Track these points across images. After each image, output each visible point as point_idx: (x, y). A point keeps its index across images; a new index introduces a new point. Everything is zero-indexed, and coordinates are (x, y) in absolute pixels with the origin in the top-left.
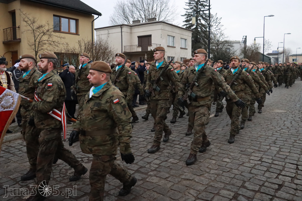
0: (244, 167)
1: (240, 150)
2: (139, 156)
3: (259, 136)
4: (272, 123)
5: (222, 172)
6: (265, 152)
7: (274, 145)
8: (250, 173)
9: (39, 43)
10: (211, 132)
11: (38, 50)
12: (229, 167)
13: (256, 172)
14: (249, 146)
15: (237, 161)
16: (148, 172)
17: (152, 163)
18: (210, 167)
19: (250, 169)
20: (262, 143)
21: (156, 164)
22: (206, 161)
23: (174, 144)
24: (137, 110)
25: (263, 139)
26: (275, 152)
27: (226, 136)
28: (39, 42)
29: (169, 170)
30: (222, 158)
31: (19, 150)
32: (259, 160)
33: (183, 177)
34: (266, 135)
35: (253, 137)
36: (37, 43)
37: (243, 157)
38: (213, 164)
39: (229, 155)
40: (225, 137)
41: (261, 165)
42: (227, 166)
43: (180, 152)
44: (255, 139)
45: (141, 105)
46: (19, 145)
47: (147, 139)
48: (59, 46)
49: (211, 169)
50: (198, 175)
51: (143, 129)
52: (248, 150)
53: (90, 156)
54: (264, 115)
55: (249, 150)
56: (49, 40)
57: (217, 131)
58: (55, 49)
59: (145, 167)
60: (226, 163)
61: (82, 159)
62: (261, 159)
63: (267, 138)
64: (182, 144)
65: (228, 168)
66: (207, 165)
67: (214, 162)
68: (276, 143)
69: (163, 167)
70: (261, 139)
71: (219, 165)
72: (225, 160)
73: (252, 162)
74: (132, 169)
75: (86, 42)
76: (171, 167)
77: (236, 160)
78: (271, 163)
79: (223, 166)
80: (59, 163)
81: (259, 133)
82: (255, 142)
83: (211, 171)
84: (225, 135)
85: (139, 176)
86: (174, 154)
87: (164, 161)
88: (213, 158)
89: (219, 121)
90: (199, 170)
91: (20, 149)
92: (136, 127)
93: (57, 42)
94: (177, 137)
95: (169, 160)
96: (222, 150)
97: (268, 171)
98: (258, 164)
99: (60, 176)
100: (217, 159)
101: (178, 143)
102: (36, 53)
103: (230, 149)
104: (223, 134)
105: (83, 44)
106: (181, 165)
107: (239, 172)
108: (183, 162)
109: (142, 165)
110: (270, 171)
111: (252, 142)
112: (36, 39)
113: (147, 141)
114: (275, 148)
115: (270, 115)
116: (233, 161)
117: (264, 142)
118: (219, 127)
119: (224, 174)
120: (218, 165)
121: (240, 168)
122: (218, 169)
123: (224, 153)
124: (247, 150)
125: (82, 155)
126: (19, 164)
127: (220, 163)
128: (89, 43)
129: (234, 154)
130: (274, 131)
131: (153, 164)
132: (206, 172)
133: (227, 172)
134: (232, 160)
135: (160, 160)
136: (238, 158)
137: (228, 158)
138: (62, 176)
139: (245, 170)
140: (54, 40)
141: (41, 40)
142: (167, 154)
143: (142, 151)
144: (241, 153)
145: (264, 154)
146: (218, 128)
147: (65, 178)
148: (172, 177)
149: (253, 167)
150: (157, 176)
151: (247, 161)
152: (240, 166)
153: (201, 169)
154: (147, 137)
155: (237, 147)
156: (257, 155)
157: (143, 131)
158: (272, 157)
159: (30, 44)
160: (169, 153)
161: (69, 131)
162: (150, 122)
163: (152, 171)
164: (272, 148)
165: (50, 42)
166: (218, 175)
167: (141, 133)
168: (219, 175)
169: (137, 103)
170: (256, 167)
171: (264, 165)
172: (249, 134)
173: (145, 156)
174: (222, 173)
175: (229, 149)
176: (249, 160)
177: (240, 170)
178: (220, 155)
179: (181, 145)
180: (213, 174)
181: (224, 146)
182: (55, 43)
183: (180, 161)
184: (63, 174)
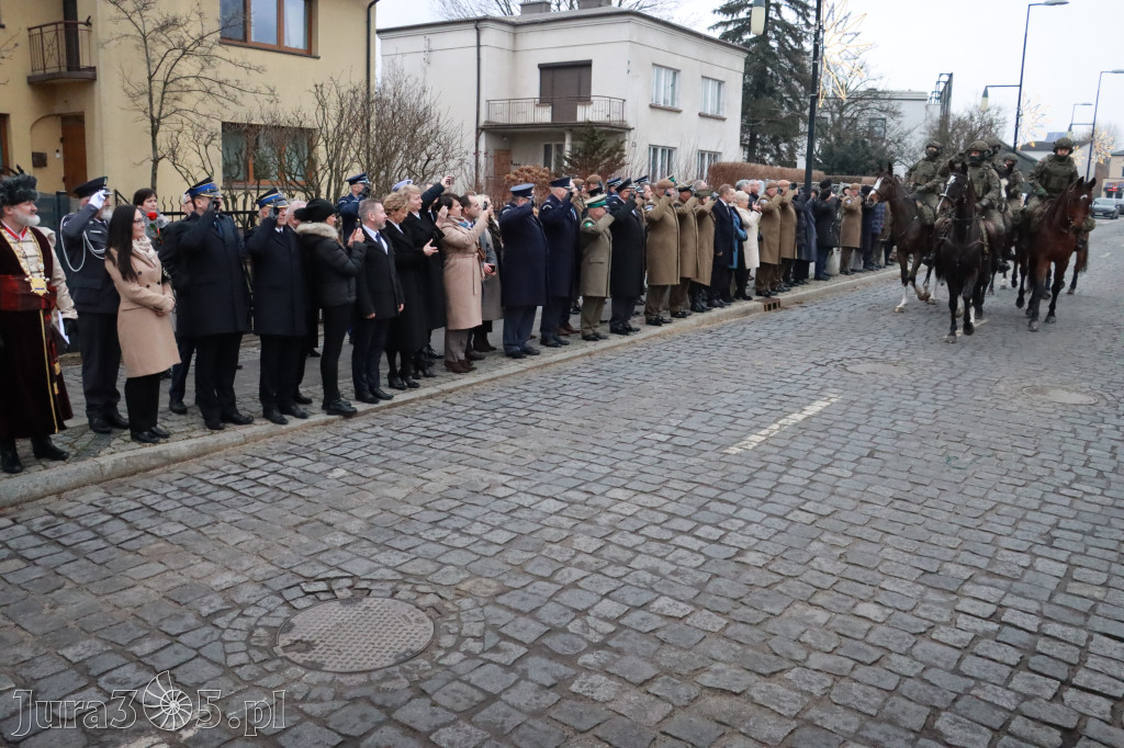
0: (934, 645)
1: (921, 566)
2: (542, 578)
3: (992, 509)
4: (1040, 449)
5: (852, 663)
6: (1014, 580)
7: (1046, 551)
8: (957, 671)
9: (164, 87)
10: (812, 481)
11: (160, 113)
12: (879, 643)
13: (978, 668)
14: (953, 553)
15: (908, 618)
16: (579, 654)
17: (591, 612)
18: (807, 638)
19: (957, 654)
20: (1005, 542)
21: (606, 619)
22: (794, 612)
23: (673, 530)
24: (533, 368)
25: (1007, 521)
26: (1052, 584)
27: (866, 502)
28: (166, 83)
29: (654, 647)
30: (851, 603)
31: (92, 535)
32: (991, 616)
33: (707, 679)
34: (1020, 503)
35: (968, 510)
36: (158, 85)
37: (933, 602)
38: (817, 625)
39: (877, 589)
40: (865, 505)
41: (998, 638)
42: (872, 638)
43: (697, 568)
44: (978, 522)
45: (548, 346)
46: (93, 509)
47: (572, 503)
48: (239, 99)
49: (809, 648)
50: (764, 675)
51: (556, 459)
52: (949, 571)
53: (358, 574)
54: (1010, 411)
55: (952, 568)
56: (202, 74)
57: (834, 479)
58: (225, 112)
59: (565, 630)
60: (867, 625)
61: (329, 585)
62: (1000, 609)
63: (1022, 519)
64: (703, 531)
65: (872, 645)
66: (796, 629)
67: (821, 616)
68: (1056, 544)
69: (634, 634)
70: (996, 519)
71: (841, 631)
72: (864, 609)
73: (965, 622)
74: (517, 636)
75: (343, 90)
76: (661, 635)
77: (905, 612)
78: (1036, 630)
79: (857, 636)
80: (245, 599)
81: (992, 495)
82: (975, 534)
83: (811, 657)
84: (864, 499)
85: (545, 669)
86: (673, 578)
87: (637, 608)
88: (820, 599)
89: (843, 433)
90: (767, 649)
91: (99, 530)
92: (531, 447)
93: (234, 83)
94: (683, 500)
95: (656, 605)
96: (850, 566)
97: (1022, 665)
98: (986, 635)
99: (251, 659)
100: (833, 603)
101: (687, 525)
102: (153, 127)
103: (881, 563)
104: (855, 495)
105: (332, 100)
106: (701, 625)
107: (915, 667)
108: (705, 612)
109: (555, 622)
110: (1030, 665)
111: (966, 533)
112: (153, 69)
113: (571, 511)
114: (1052, 563)
115: (1032, 412)
116: (893, 617)
117: (1009, 535)
118: (840, 460)
119: (861, 673)
120: (839, 634)
121: (917, 650)
122: (838, 651)
123: (861, 580)
124: (945, 570)
125: (331, 568)
126: (97, 595)
127: (843, 622)
128: (354, 93)
129: (897, 586)
130: (1047, 488)
131: (597, 617)
132: (793, 660)
133: (870, 665)
134: (888, 611)
135: (623, 603)
136: (914, 602)
137: (876, 602)
138: (259, 656)
139: (937, 659)
140: (221, 78)
141: (172, 77)
142: (648, 577)
143: (553, 556)
144: (921, 580)
145: (1010, 592)
146: (837, 463)
147: (269, 667)
148: (665, 677)
149: (966, 649)
150: (612, 671)
151: (946, 618)
152: (920, 638)
153: (773, 646)
154: (573, 495)
155: (907, 555)
156: (982, 592)
157: (558, 466)
158: (1041, 604)
159: (131, 90)
160: (654, 571)
161: (278, 453)
162: (581, 426)
163: (594, 647)
164: (1040, 564)
165: (207, 83)
166: (837, 677)
167: (548, 475)
168: (842, 677)
169: (533, 337)
170: (980, 648)
171: (1009, 642)
172: (955, 499)
173: (567, 582)
174: (853, 669)
175: (878, 560)
176: (955, 614)
177: (920, 658)
178: (844, 586)
179: (698, 538)
180: (816, 670)
181: (862, 547)
182: (226, 88)
183: (696, 606)
184: (261, 649)
